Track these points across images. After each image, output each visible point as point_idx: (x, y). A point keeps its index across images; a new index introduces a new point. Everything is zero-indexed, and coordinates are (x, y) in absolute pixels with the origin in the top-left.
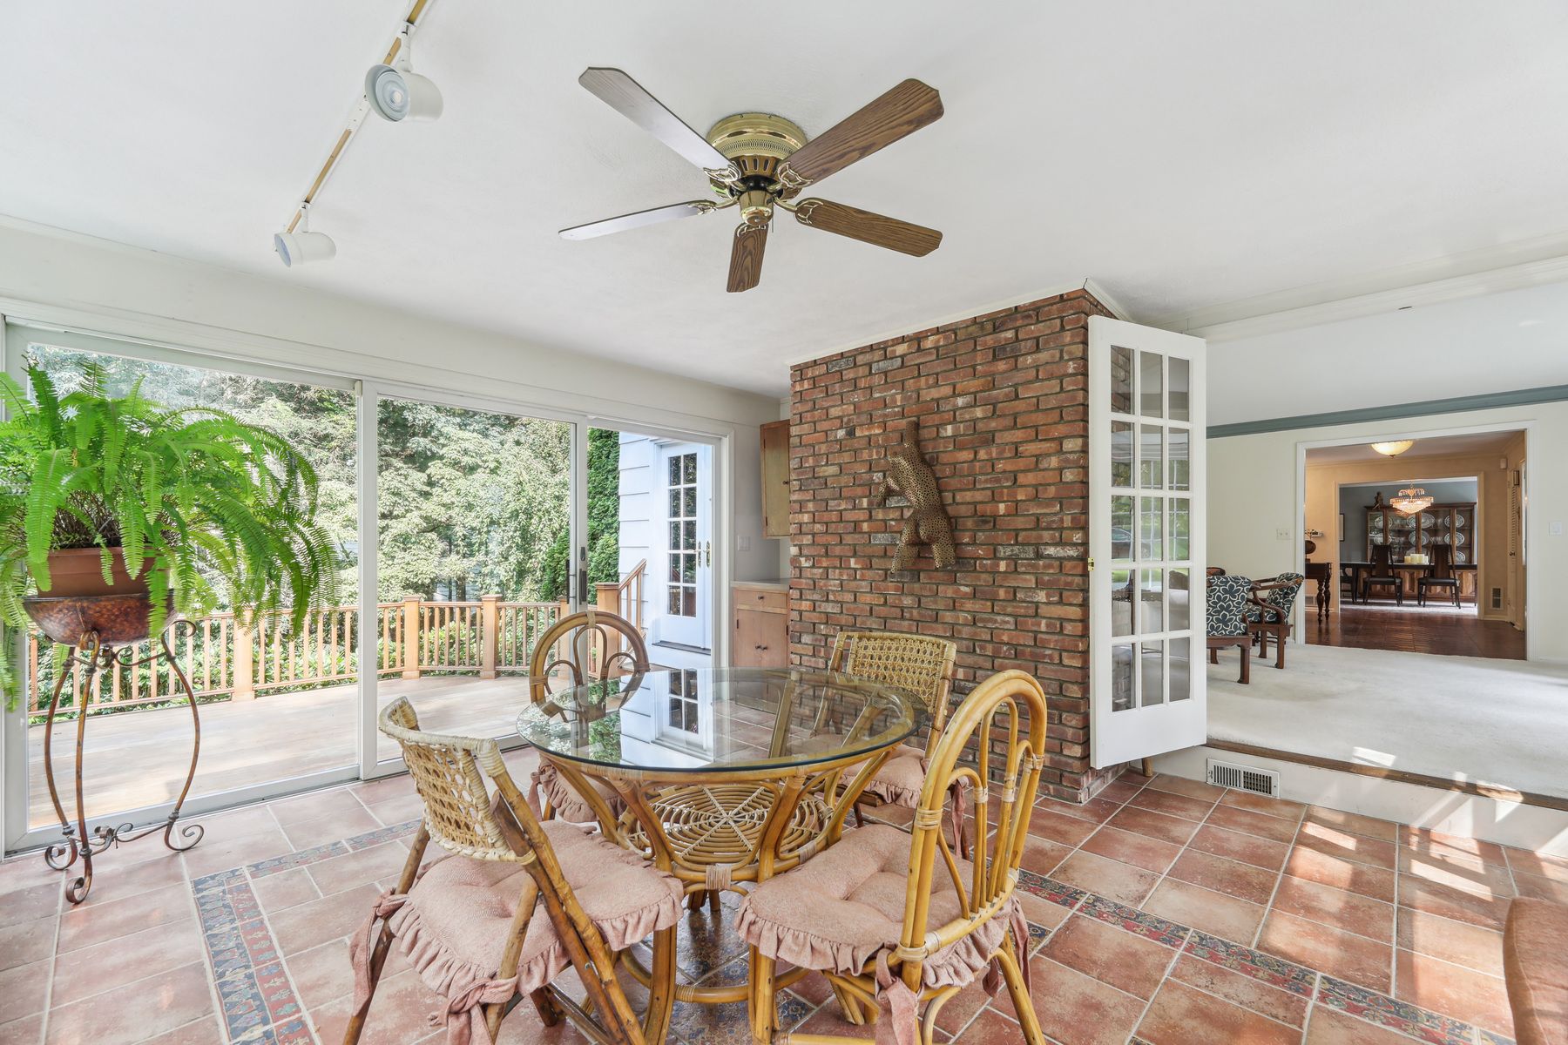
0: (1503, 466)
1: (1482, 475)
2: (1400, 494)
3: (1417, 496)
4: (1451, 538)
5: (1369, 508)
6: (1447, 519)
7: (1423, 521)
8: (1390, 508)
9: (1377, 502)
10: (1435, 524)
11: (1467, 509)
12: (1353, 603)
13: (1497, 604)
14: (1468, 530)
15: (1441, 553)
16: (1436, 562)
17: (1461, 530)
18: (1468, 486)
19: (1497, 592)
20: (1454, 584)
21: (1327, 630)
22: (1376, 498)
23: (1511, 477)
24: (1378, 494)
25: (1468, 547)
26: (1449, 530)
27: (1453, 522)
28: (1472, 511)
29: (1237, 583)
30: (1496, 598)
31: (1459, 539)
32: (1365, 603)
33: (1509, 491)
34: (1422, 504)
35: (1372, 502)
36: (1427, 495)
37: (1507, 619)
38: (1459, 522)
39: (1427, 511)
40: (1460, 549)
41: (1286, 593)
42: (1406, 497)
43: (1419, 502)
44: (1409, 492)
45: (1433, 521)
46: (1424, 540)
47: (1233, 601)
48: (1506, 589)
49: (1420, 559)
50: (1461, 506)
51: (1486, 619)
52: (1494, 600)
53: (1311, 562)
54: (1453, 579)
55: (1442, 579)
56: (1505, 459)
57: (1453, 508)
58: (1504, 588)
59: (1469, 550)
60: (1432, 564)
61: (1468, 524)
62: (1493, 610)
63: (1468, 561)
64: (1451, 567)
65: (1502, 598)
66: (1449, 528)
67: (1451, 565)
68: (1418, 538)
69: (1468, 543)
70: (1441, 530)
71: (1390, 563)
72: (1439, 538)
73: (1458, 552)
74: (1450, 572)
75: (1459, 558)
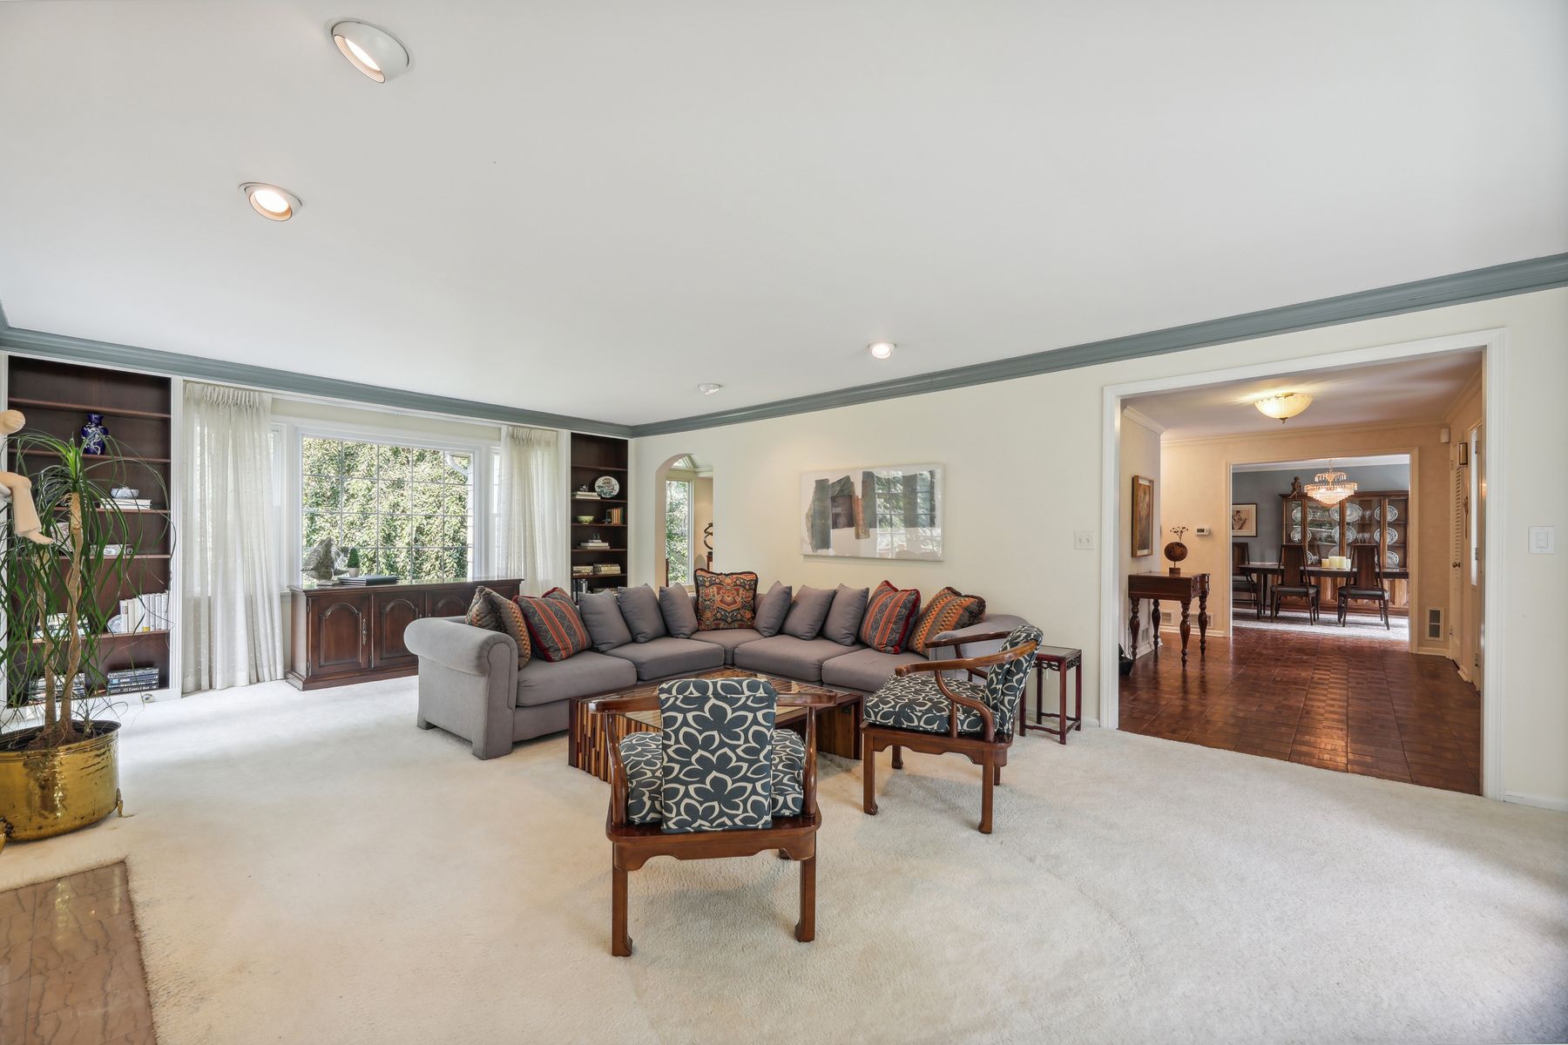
0: (1444, 439)
1: (1416, 451)
2: (1316, 480)
3: (1337, 482)
4: (1382, 535)
5: (1284, 497)
6: (1377, 512)
7: (1348, 513)
8: (1305, 496)
9: (1294, 489)
10: (1363, 517)
11: (1400, 499)
12: (1258, 618)
13: (1435, 632)
14: (1402, 524)
15: (1365, 554)
16: (1359, 568)
17: (1392, 525)
18: (1397, 466)
19: (1435, 615)
20: (1382, 597)
21: (1203, 682)
22: (1293, 485)
23: (1455, 453)
24: (1296, 479)
25: (1402, 546)
26: (1381, 524)
27: (1383, 515)
28: (1406, 501)
29: (731, 702)
30: (1432, 624)
31: (1392, 536)
32: (1274, 619)
33: (1453, 475)
34: (1343, 493)
35: (1287, 489)
36: (1349, 480)
37: (1450, 654)
38: (1392, 514)
39: (1350, 499)
40: (1392, 548)
41: (1009, 672)
42: (1325, 482)
43: (1339, 490)
44: (1326, 476)
45: (1361, 513)
46: (1351, 535)
47: (733, 748)
48: (1447, 611)
49: (1341, 563)
50: (1391, 496)
51: (1420, 653)
52: (1430, 625)
53: (1181, 571)
54: (1383, 590)
55: (1367, 589)
56: (1447, 430)
57: (1382, 498)
58: (1445, 610)
59: (1402, 550)
60: (1355, 570)
61: (1403, 518)
62: (1430, 636)
63: (1402, 564)
64: (1378, 574)
65: (1442, 624)
66: (1379, 522)
67: (1377, 570)
68: (1342, 534)
69: (1402, 541)
70: (1370, 525)
71: (1302, 568)
72: (1367, 535)
73: (1388, 554)
74: (1377, 581)
75: (1391, 560)
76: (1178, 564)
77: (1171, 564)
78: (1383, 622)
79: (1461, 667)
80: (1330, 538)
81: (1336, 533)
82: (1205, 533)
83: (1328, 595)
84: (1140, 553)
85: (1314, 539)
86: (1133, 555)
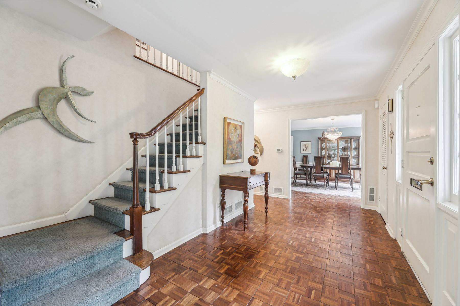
1: (364, 113)
2: (328, 131)
3: (334, 131)
4: (351, 153)
5: (319, 138)
6: (349, 144)
7: (340, 144)
8: (325, 138)
10: (345, 146)
11: (357, 139)
13: (372, 198)
14: (357, 149)
15: (345, 160)
16: (343, 166)
17: (355, 149)
19: (372, 190)
20: (350, 178)
22: (322, 134)
24: (323, 132)
25: (357, 157)
27: (351, 145)
28: (359, 140)
31: (354, 153)
34: (337, 135)
35: (320, 136)
37: (378, 209)
38: (354, 145)
39: (340, 138)
40: (354, 157)
42: (331, 131)
44: (331, 129)
46: (341, 153)
48: (377, 188)
49: (336, 163)
50: (354, 138)
51: (365, 208)
52: (370, 195)
53: (256, 171)
54: (350, 175)
55: (345, 175)
56: (378, 101)
57: (351, 139)
58: (376, 188)
59: (357, 158)
60: (341, 166)
61: (357, 146)
62: (370, 200)
63: (357, 163)
64: (349, 168)
65: (375, 195)
66: (350, 148)
67: (349, 167)
68: (338, 152)
69: (357, 155)
70: (347, 149)
71: (322, 166)
72: (346, 153)
73: (353, 159)
74: (349, 171)
75: (353, 162)
76: (255, 167)
77: (251, 167)
78: (351, 187)
79: (387, 223)
80: (334, 154)
81: (336, 152)
82: (280, 151)
83: (333, 175)
84: (228, 162)
85: (329, 154)
86: (224, 163)
